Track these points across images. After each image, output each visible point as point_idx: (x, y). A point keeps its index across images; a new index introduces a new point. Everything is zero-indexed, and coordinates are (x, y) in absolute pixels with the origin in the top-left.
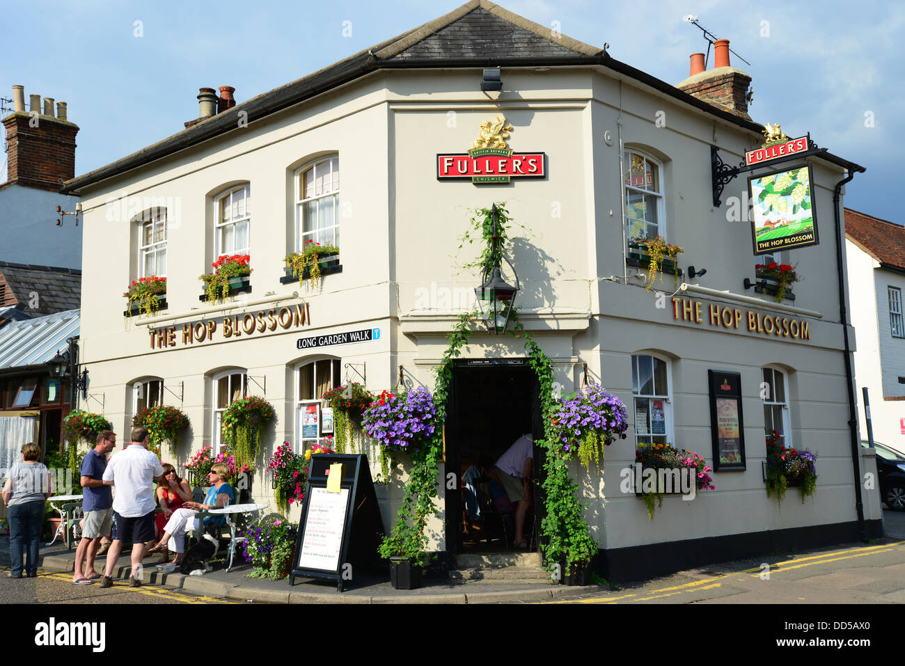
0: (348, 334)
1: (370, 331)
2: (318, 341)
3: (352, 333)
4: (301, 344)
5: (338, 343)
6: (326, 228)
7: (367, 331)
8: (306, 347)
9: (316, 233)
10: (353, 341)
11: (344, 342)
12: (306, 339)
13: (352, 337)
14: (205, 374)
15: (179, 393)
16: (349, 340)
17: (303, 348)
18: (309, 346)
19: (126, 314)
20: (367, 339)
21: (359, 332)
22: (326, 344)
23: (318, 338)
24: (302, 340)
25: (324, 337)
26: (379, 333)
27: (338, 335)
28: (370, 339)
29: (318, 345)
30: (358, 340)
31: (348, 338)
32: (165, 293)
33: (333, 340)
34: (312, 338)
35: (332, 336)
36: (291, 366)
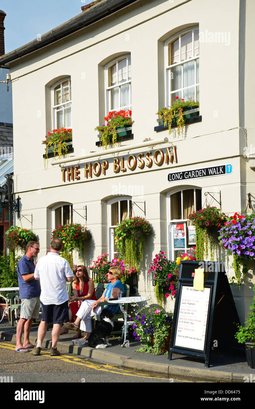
0: (207, 169)
1: (224, 166)
2: (184, 175)
3: (210, 168)
4: (171, 177)
5: (199, 177)
6: (189, 87)
7: (221, 166)
8: (175, 180)
9: (181, 92)
10: (211, 175)
11: (204, 176)
12: (175, 174)
13: (210, 171)
14: (102, 200)
15: (84, 214)
16: (208, 174)
17: (172, 180)
18: (177, 179)
19: (44, 156)
20: (222, 173)
21: (216, 168)
22: (190, 178)
23: (184, 173)
24: (171, 174)
25: (188, 172)
26: (231, 168)
27: (199, 170)
28: (224, 173)
29: (184, 178)
30: (214, 174)
31: (207, 172)
32: (72, 141)
33: (195, 174)
34: (179, 173)
35: (195, 171)
36: (164, 194)
